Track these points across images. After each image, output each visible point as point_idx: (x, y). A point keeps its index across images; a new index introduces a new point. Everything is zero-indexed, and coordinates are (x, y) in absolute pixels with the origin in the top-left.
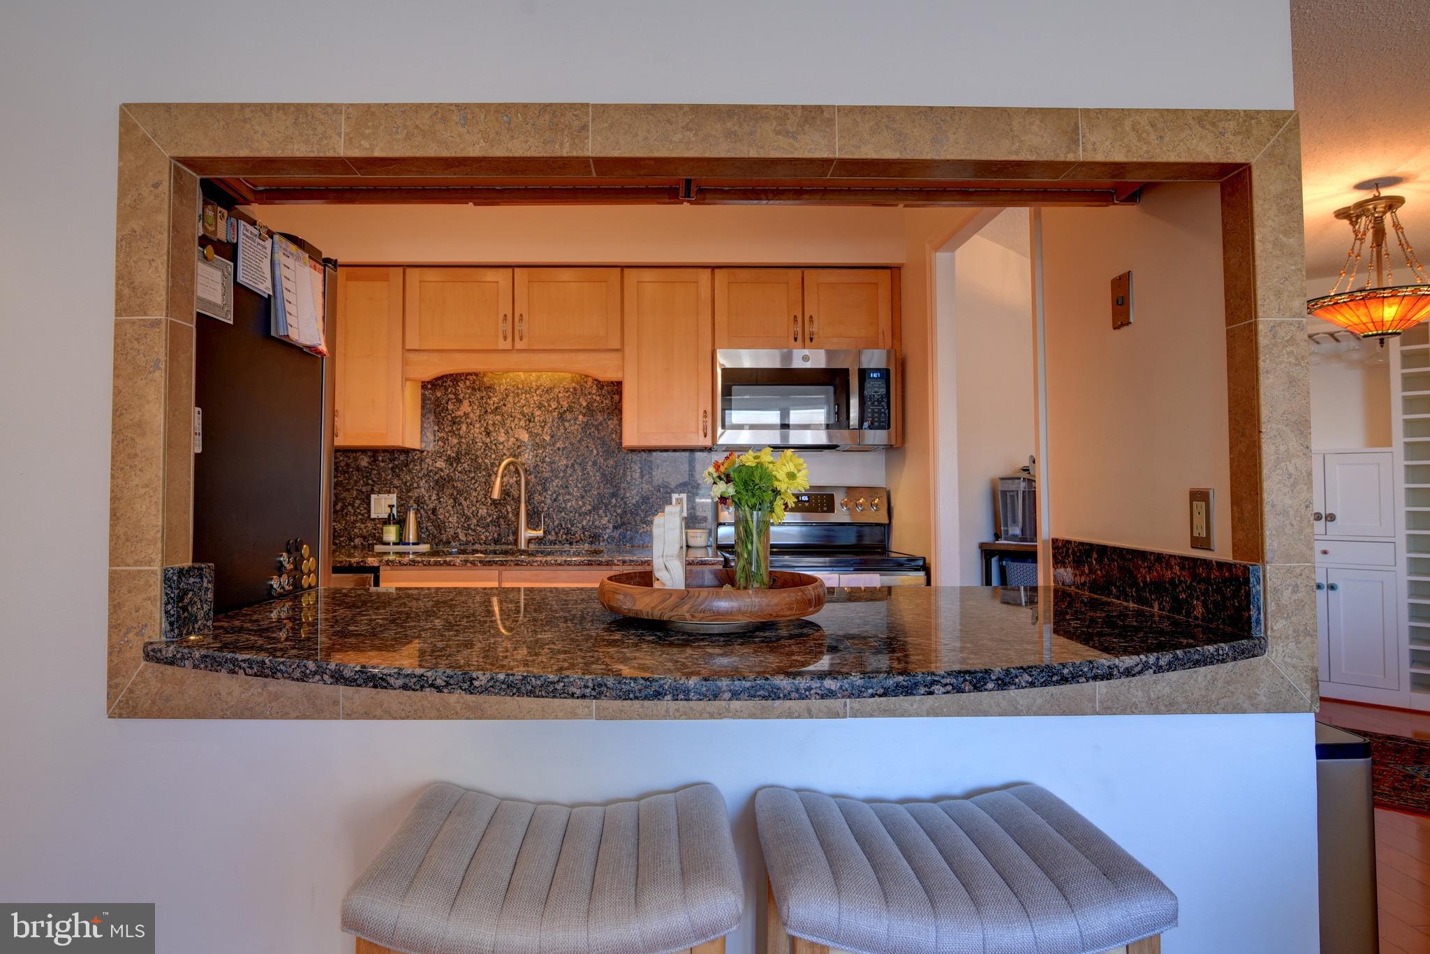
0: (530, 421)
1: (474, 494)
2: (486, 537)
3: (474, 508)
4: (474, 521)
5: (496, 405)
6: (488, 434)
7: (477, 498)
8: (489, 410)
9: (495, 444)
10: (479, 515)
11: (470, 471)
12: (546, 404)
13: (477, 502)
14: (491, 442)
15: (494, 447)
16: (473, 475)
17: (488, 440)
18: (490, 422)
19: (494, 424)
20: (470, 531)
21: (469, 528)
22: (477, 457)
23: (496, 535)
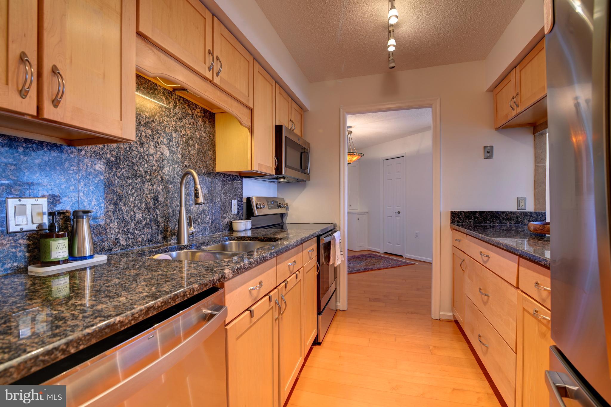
0: (170, 141)
1: (132, 199)
2: (142, 239)
3: (132, 213)
4: (133, 225)
5: (147, 120)
6: (142, 144)
7: (134, 204)
8: (142, 123)
9: (147, 155)
10: (136, 219)
11: (128, 177)
12: (179, 130)
13: (134, 207)
14: (144, 152)
15: (146, 157)
16: (130, 181)
17: (142, 150)
18: (143, 134)
19: (146, 136)
20: (129, 235)
21: (129, 232)
22: (133, 165)
23: (149, 237)
